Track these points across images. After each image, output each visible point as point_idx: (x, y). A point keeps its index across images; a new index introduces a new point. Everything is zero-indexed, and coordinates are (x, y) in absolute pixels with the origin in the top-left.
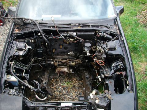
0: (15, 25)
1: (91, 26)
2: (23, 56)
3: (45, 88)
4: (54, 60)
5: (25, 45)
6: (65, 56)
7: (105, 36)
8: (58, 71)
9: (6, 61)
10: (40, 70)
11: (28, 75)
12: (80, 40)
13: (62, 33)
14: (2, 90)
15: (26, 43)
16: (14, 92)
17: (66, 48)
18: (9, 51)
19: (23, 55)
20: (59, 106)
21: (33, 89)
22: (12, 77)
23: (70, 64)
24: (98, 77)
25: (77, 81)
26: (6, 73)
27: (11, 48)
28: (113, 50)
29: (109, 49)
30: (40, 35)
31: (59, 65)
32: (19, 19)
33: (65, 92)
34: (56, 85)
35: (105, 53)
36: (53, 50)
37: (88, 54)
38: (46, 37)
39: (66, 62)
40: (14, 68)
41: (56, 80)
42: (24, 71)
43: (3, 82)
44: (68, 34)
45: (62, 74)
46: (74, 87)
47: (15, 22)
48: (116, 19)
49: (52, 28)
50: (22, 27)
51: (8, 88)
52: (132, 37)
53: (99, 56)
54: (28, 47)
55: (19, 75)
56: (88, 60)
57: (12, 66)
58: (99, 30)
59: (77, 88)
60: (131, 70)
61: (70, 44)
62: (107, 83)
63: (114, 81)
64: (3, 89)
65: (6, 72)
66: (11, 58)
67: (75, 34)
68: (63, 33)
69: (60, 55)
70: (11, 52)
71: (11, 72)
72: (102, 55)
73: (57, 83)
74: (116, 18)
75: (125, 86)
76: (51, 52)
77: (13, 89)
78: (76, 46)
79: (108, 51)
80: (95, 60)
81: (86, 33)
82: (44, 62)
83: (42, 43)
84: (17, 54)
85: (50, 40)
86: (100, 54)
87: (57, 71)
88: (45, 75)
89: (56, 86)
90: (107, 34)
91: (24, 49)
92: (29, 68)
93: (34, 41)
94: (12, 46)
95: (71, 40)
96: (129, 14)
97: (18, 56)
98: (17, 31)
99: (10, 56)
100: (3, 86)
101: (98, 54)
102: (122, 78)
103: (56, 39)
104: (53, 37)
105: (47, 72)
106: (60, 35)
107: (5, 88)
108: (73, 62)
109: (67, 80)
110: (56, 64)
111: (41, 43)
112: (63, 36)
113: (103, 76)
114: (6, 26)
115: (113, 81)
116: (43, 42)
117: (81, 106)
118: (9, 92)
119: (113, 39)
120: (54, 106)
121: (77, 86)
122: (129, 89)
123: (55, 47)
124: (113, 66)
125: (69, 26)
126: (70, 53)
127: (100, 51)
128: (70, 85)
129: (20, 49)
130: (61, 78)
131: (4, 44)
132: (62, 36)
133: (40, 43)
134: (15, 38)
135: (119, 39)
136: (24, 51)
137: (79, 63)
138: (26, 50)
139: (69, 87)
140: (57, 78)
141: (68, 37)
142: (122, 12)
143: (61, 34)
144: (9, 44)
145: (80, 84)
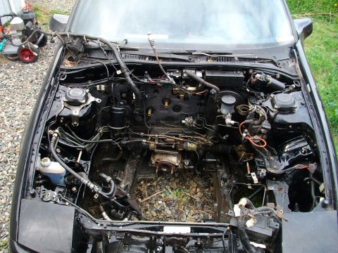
0: (65, 52)
1: (236, 59)
2: (80, 119)
3: (126, 197)
4: (148, 135)
5: (87, 94)
6: (174, 127)
7: (268, 81)
8: (156, 162)
9: (40, 128)
10: (115, 158)
11: (89, 163)
12: (211, 88)
13: (170, 72)
14: (28, 190)
15: (88, 91)
16: (54, 196)
17: (177, 108)
18: (48, 105)
19: (81, 115)
20: (159, 233)
21: (100, 192)
22: (53, 163)
23: (185, 145)
24: (250, 175)
25: (198, 190)
26: (40, 154)
27: (54, 99)
28: (287, 114)
29: (279, 109)
30: (120, 75)
31: (159, 147)
32: (74, 37)
33: (169, 212)
34: (149, 195)
35: (268, 119)
36: (147, 112)
37: (229, 121)
38: (133, 79)
39: (176, 141)
40: (59, 144)
41: (149, 184)
42: (81, 153)
43: (31, 173)
44: (185, 75)
45: (165, 170)
46: (192, 201)
47: (65, 46)
48: (294, 47)
49: (147, 61)
50: (80, 56)
51: (42, 186)
52: (328, 95)
53: (254, 127)
54: (92, 99)
55: (69, 161)
56: (227, 136)
57: (54, 138)
58: (254, 69)
59: (199, 206)
60: (330, 159)
61: (188, 99)
62: (272, 189)
63: (288, 187)
64: (30, 188)
65: (41, 151)
66: (53, 122)
67: (199, 74)
68: (173, 71)
69: (164, 125)
70: (54, 108)
71: (51, 153)
72: (260, 124)
73: (153, 192)
74: (296, 43)
75: (314, 197)
76: (143, 116)
77: (54, 190)
78: (201, 104)
79: (276, 115)
80: (244, 135)
81: (224, 73)
82: (125, 139)
83: (124, 95)
84: (66, 113)
85: (142, 87)
86: (256, 122)
87: (153, 162)
88: (126, 171)
89: (149, 198)
90: (274, 77)
91: (84, 101)
92: (92, 149)
93: (105, 88)
94: (57, 96)
95: (190, 89)
96: (322, 47)
97: (69, 119)
98: (68, 65)
99: (50, 118)
100: (31, 181)
101: (252, 120)
102: (307, 180)
103: (156, 84)
104: (150, 79)
105: (131, 164)
106: (166, 76)
107: (35, 186)
108: (192, 141)
109: (175, 186)
110: (152, 145)
111: (121, 94)
112: (171, 79)
113: (263, 172)
114: (42, 64)
115: (285, 187)
116: (125, 92)
117: (211, 234)
118: (43, 197)
119: (287, 90)
120: (147, 231)
121: (198, 200)
122: (327, 202)
123: (153, 105)
124: (286, 150)
125: (186, 58)
126: (186, 121)
127: (256, 115)
128: (183, 197)
129: (74, 103)
130: (161, 180)
131: (34, 101)
132: (169, 78)
133: (119, 94)
134: (63, 79)
135: (302, 89)
136: (83, 108)
137: (206, 146)
138: (87, 106)
139: (179, 202)
140: (152, 180)
141: (183, 82)
142: (309, 31)
143: (168, 74)
144: (49, 92)
145: (205, 195)
